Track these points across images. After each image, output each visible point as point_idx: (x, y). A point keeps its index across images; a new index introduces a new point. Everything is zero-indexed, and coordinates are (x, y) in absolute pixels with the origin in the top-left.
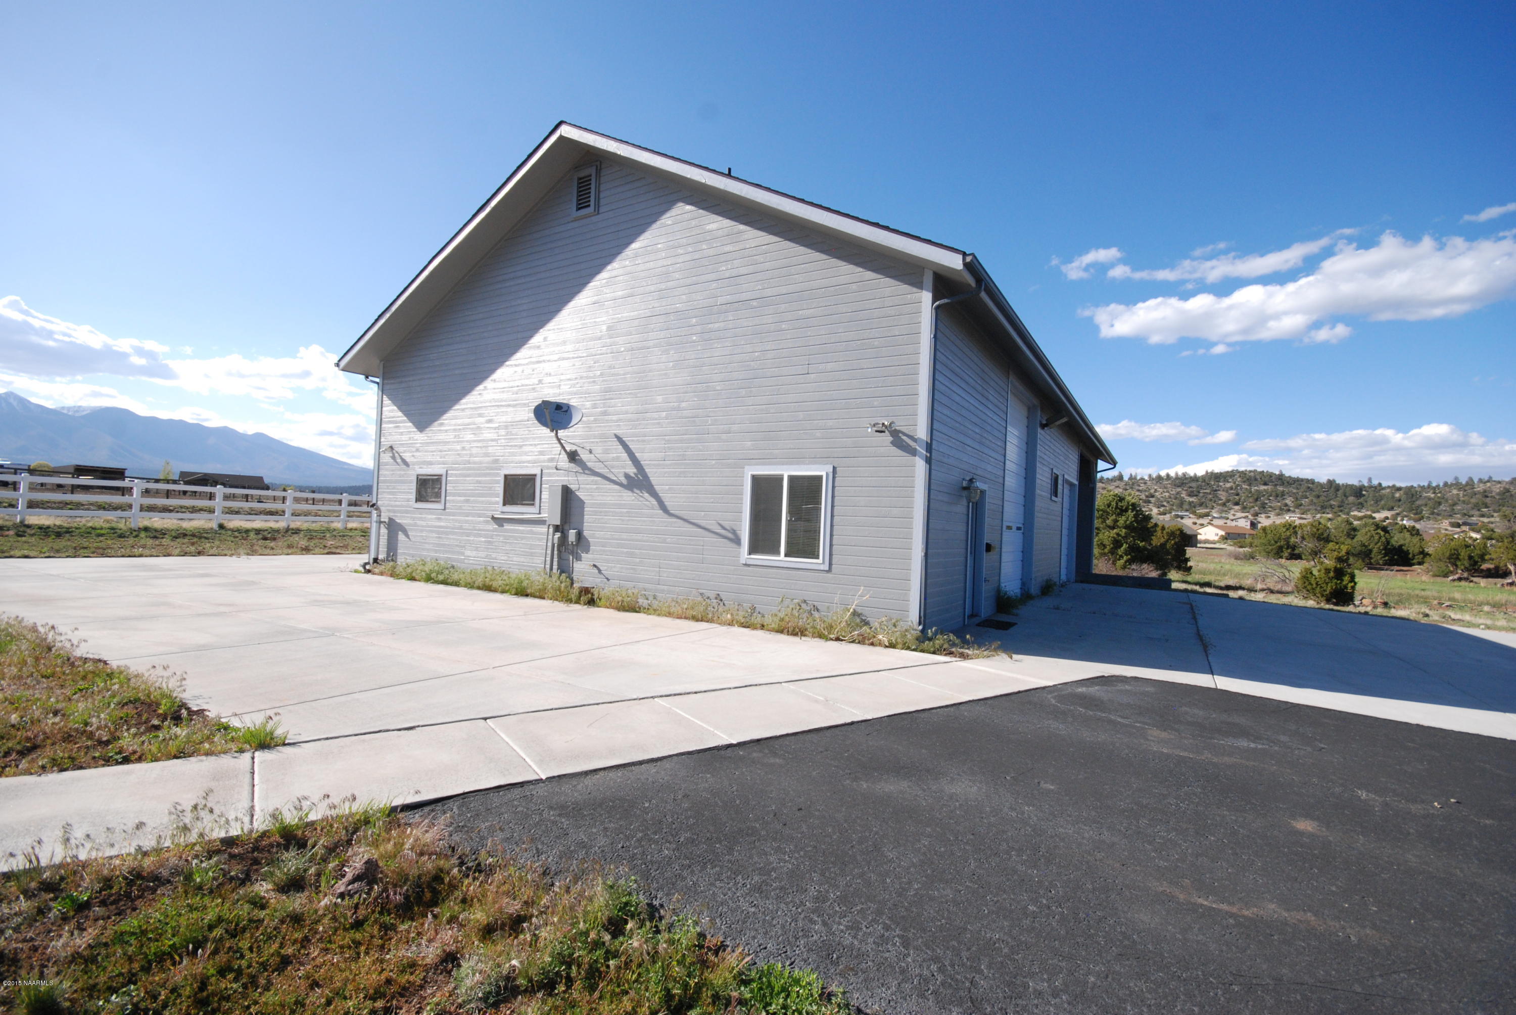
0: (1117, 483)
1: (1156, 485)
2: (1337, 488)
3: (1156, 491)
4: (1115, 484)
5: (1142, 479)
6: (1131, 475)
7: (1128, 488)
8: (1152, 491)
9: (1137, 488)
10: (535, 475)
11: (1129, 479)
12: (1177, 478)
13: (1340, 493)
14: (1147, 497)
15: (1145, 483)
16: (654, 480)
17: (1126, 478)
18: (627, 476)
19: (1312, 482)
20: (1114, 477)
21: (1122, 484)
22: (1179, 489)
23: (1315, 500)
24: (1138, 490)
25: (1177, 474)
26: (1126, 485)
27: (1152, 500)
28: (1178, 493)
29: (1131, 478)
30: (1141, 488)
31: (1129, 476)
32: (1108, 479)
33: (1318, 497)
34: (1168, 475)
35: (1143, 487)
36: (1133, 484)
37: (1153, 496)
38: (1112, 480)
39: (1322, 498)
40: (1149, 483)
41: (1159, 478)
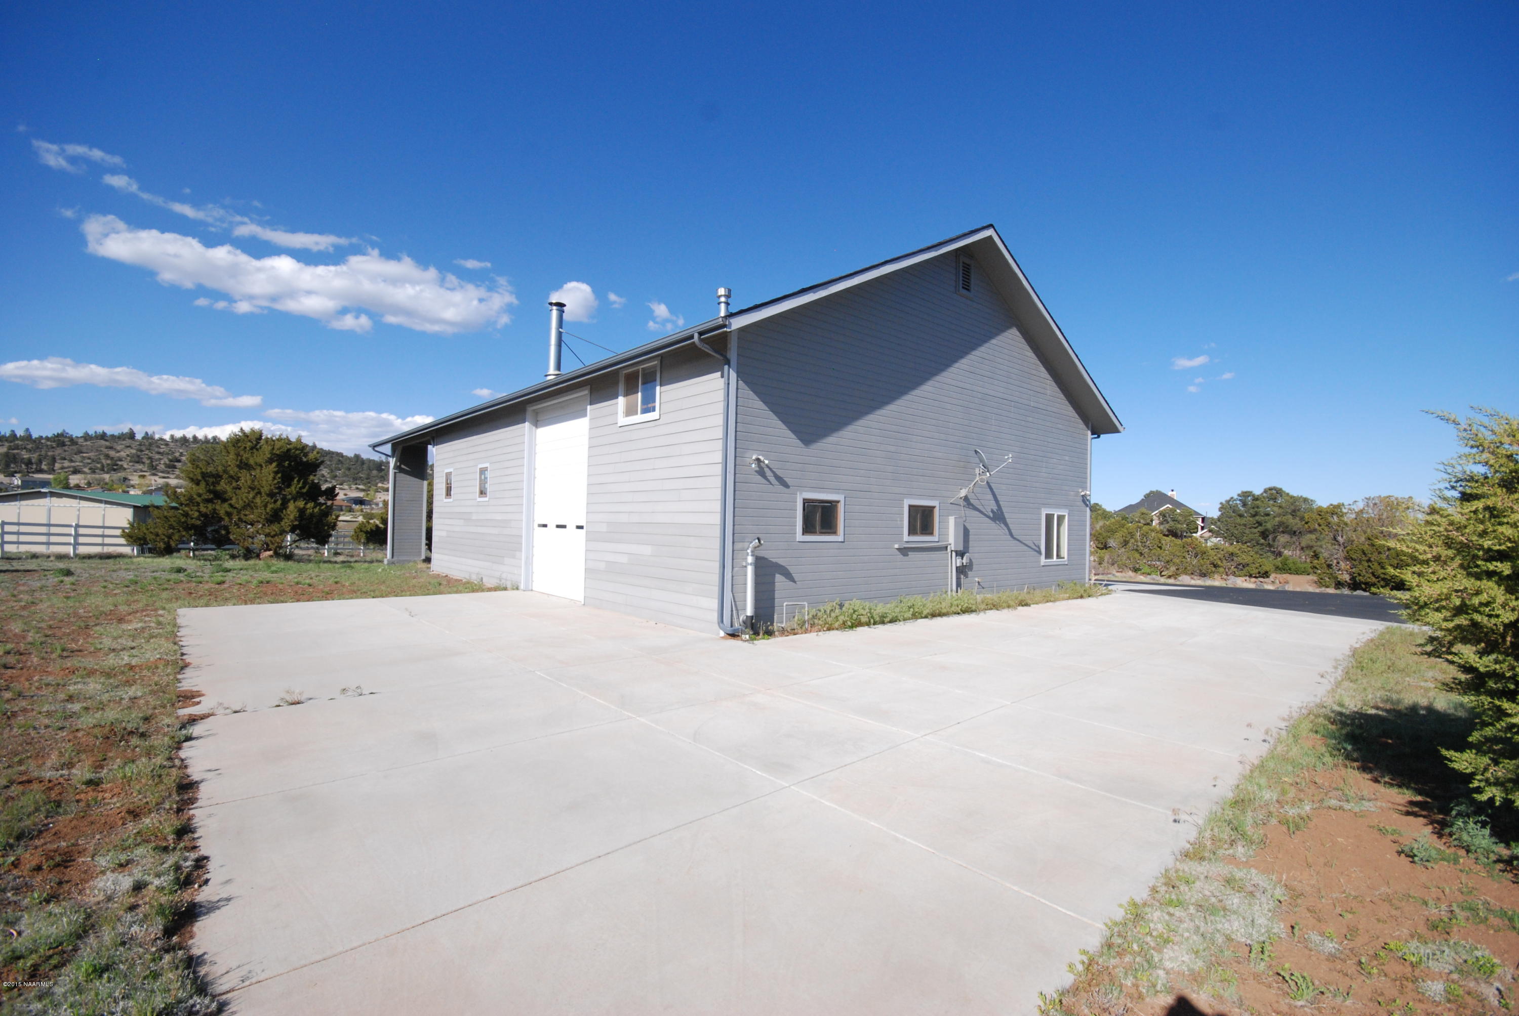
0: (128, 442)
1: (181, 448)
2: (363, 462)
4: (124, 442)
5: (161, 439)
6: (147, 433)
7: (143, 448)
8: (177, 454)
9: (157, 449)
10: (934, 507)
11: (143, 438)
13: (365, 467)
14: (171, 461)
15: (167, 445)
16: (1006, 515)
17: (139, 437)
18: (992, 511)
19: (340, 455)
20: (123, 434)
21: (134, 445)
23: (347, 472)
24: (159, 453)
25: (206, 437)
26: (140, 445)
27: (178, 465)
29: (147, 437)
30: (161, 450)
31: (143, 435)
32: (113, 436)
33: (349, 469)
34: (195, 437)
35: (163, 449)
36: (150, 445)
37: (179, 461)
38: (119, 438)
39: (352, 471)
40: (172, 444)
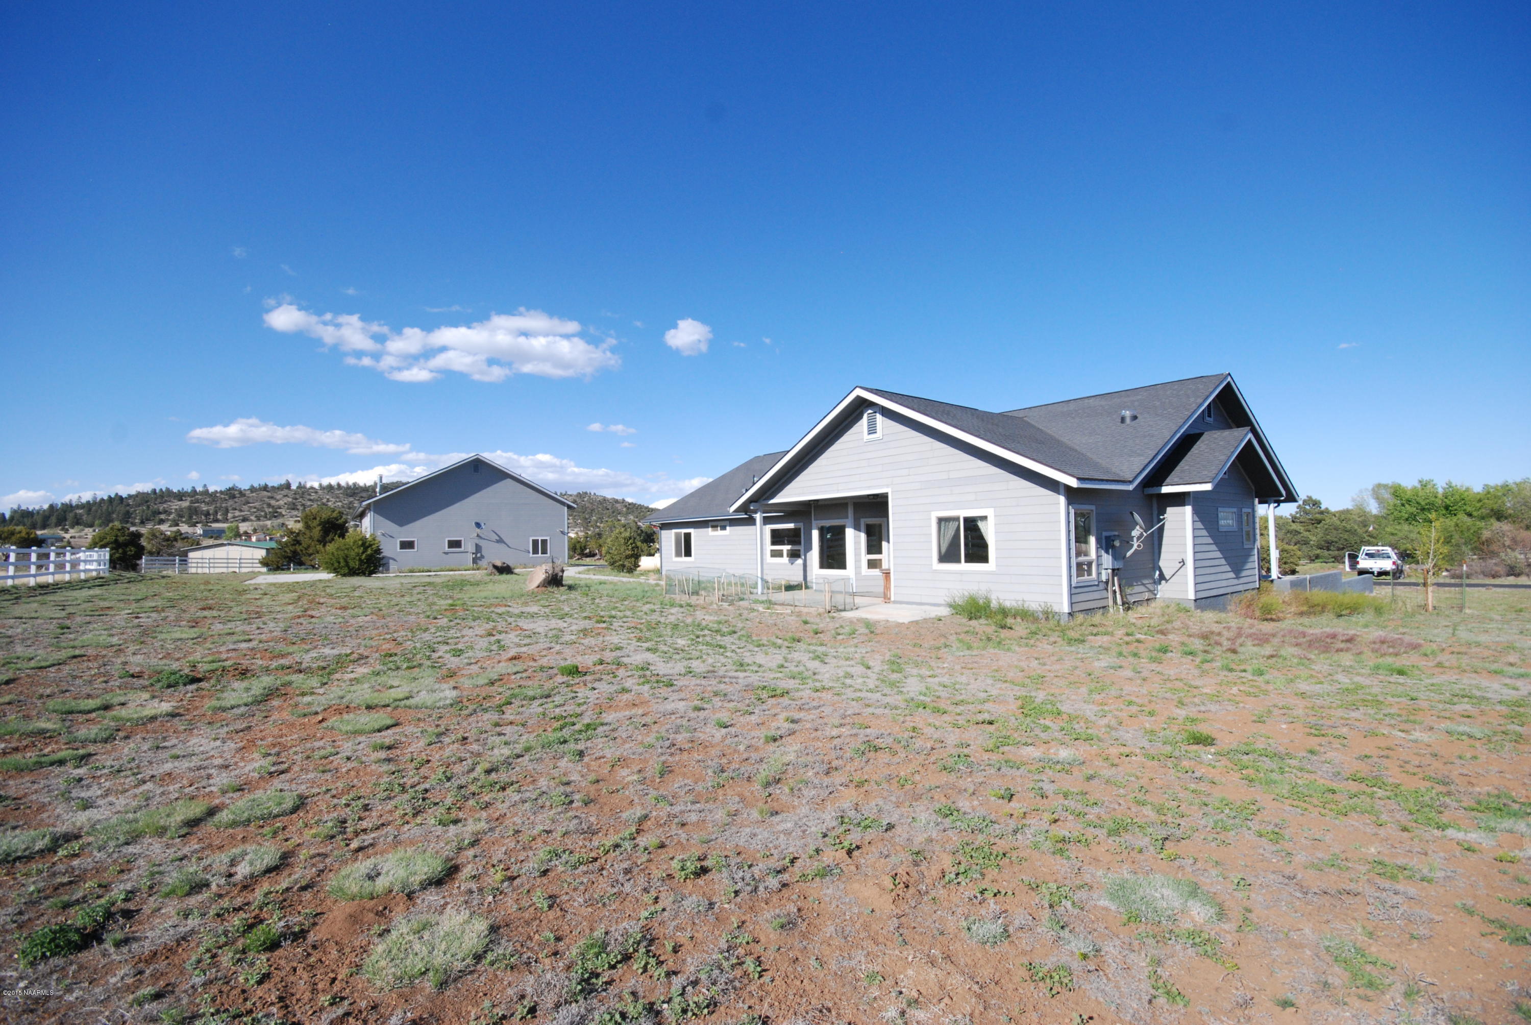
0: (285, 492)
3: (328, 500)
4: (282, 492)
5: (312, 488)
6: (300, 483)
7: (298, 496)
8: (325, 501)
9: (308, 497)
11: (298, 487)
12: (348, 487)
15: (316, 492)
17: (294, 486)
20: (281, 485)
21: (291, 494)
22: (351, 499)
24: (310, 500)
28: (351, 503)
29: (300, 487)
31: (297, 484)
32: (273, 487)
34: (339, 485)
35: (314, 496)
36: (303, 493)
38: (278, 488)
40: (320, 492)
41: (330, 487)
